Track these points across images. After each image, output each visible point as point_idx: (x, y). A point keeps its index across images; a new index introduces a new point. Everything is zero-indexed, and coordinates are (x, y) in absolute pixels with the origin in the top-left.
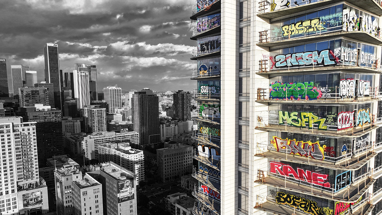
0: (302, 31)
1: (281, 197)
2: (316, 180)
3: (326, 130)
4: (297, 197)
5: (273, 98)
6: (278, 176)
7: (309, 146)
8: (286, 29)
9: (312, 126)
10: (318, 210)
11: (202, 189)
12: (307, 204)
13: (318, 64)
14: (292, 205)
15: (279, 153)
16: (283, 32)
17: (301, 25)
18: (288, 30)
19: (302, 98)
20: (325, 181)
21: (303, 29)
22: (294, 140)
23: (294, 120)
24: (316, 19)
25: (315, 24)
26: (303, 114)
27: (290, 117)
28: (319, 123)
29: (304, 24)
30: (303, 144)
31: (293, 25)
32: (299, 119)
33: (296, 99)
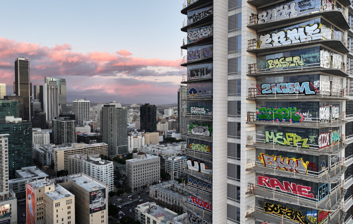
0: (286, 65)
1: (269, 206)
2: (301, 191)
3: (309, 148)
4: (283, 207)
5: (260, 120)
6: (266, 188)
7: (294, 162)
8: (270, 63)
9: (296, 144)
10: (303, 218)
11: (191, 200)
12: (293, 213)
13: (300, 93)
14: (279, 213)
15: (266, 168)
16: (268, 65)
17: (284, 60)
18: (273, 63)
19: (286, 121)
20: (309, 192)
21: (286, 64)
22: (280, 157)
23: (279, 139)
24: (297, 56)
25: (296, 61)
26: (287, 134)
27: (275, 136)
28: (302, 142)
29: (287, 59)
30: (288, 160)
31: (277, 60)
32: (284, 139)
33: (281, 121)
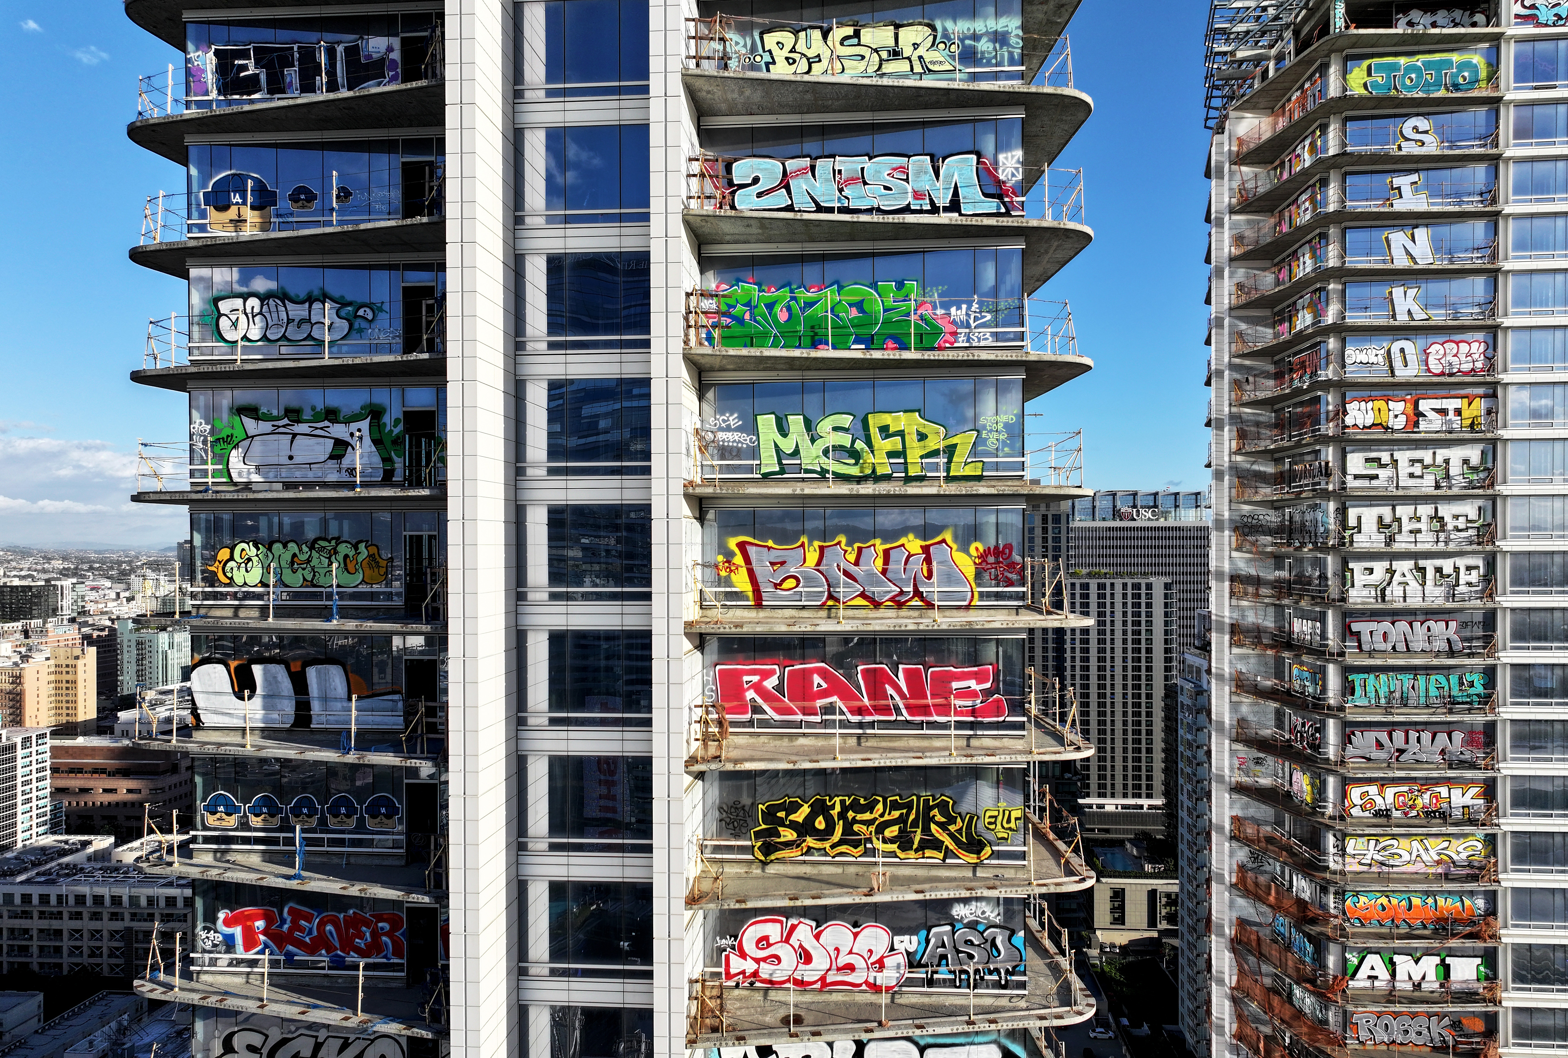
0: (862, 66)
1: (781, 822)
3: (979, 478)
4: (862, 801)
6: (764, 724)
7: (910, 556)
8: (780, 44)
9: (918, 465)
10: (960, 830)
12: (912, 817)
14: (839, 842)
16: (767, 58)
17: (855, 41)
18: (793, 50)
20: (987, 693)
22: (839, 543)
24: (920, 24)
25: (916, 46)
27: (814, 437)
28: (950, 450)
29: (867, 35)
30: (881, 554)
31: (817, 34)
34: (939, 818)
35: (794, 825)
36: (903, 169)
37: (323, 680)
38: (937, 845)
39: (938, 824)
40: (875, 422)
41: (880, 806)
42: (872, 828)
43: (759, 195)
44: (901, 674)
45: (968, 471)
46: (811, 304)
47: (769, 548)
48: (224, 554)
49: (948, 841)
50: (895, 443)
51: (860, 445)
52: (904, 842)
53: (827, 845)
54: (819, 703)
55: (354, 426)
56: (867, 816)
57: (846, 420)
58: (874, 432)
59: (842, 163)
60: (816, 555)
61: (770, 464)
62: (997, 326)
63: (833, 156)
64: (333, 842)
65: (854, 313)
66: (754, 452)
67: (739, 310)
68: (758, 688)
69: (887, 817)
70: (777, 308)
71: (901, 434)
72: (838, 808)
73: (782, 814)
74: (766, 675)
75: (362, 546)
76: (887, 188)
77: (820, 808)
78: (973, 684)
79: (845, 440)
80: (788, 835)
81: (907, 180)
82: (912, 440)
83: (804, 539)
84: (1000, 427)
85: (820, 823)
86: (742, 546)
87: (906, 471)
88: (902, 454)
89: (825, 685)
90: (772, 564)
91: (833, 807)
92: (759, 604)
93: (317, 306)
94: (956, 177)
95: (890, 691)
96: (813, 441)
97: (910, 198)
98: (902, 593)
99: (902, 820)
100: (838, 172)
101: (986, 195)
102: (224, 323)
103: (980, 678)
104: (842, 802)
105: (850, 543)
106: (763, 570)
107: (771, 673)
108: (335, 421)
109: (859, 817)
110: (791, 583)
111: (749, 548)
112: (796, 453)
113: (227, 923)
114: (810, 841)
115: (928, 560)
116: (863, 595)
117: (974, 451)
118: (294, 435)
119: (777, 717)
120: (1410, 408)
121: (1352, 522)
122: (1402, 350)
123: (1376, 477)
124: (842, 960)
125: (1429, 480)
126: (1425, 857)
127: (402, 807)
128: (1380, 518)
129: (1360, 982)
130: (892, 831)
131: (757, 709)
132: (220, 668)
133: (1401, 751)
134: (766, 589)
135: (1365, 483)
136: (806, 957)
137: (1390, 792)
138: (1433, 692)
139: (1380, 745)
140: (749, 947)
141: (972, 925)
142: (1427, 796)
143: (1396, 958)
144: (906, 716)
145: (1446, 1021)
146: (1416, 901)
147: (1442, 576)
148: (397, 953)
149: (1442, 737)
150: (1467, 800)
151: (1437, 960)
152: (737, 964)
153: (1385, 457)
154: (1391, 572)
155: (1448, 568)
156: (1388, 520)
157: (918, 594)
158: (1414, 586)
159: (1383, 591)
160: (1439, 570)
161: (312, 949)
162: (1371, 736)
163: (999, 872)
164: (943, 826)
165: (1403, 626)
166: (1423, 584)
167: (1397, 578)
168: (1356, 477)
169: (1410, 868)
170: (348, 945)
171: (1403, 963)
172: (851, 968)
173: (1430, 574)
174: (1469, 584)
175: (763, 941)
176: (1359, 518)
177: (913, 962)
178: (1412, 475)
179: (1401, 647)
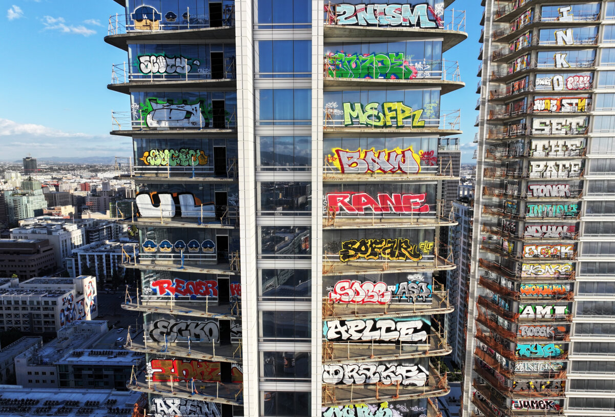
4: (378, 240)
7: (397, 155)
10: (411, 251)
11: (154, 290)
12: (395, 246)
14: (370, 255)
20: (423, 204)
23: (371, 117)
28: (413, 117)
30: (387, 154)
34: (404, 246)
35: (354, 249)
36: (400, 10)
37: (185, 200)
38: (403, 255)
39: (404, 248)
40: (386, 106)
41: (384, 242)
42: (381, 250)
43: (346, 19)
44: (393, 197)
45: (419, 124)
46: (364, 61)
47: (347, 152)
48: (146, 154)
49: (407, 254)
50: (393, 114)
51: (381, 115)
52: (392, 254)
53: (366, 256)
54: (364, 207)
55: (194, 106)
56: (380, 246)
57: (376, 105)
58: (386, 110)
59: (377, 7)
60: (364, 155)
61: (348, 121)
62: (432, 70)
63: (374, 4)
64: (190, 257)
65: (380, 65)
66: (342, 117)
67: (338, 63)
68: (342, 202)
69: (386, 246)
70: (352, 63)
71: (396, 110)
72: (369, 243)
73: (350, 246)
74: (345, 197)
75: (198, 151)
76: (393, 17)
77: (363, 243)
78: (418, 200)
79: (375, 112)
80: (352, 252)
81: (401, 14)
82: (399, 112)
83: (360, 149)
84: (431, 108)
85: (363, 248)
86: (337, 151)
87: (397, 124)
88: (396, 118)
89: (366, 201)
90: (348, 158)
91: (368, 243)
92: (343, 172)
93: (178, 60)
94: (419, 13)
95: (389, 202)
96: (364, 113)
97: (402, 21)
98: (394, 168)
99: (391, 247)
100: (375, 10)
101: (430, 20)
102: (142, 66)
103: (420, 198)
104: (371, 241)
105: (376, 151)
106: (345, 160)
107: (347, 196)
108: (186, 104)
109: (377, 246)
110: (354, 165)
111: (340, 152)
112: (357, 117)
113: (154, 285)
114: (360, 255)
115: (404, 156)
116: (380, 169)
117: (422, 117)
118: (171, 109)
119: (349, 212)
120: (559, 102)
121: (533, 147)
122: (558, 80)
123: (543, 130)
124: (370, 294)
125: (563, 131)
126: (550, 271)
127: (215, 244)
128: (544, 146)
129: (524, 316)
130: (388, 251)
131: (342, 209)
132: (147, 196)
133: (545, 233)
134: (346, 166)
135: (539, 132)
136: (357, 293)
137: (539, 248)
138: (558, 211)
139: (537, 231)
140: (338, 290)
141: (414, 282)
142: (552, 250)
143: (537, 307)
144: (394, 211)
145: (552, 328)
146: (546, 287)
147: (565, 168)
148: (215, 294)
149: (560, 228)
150: (567, 251)
151: (551, 307)
152: (333, 296)
153: (548, 123)
154: (546, 166)
155: (568, 165)
156: (547, 146)
157: (400, 168)
158: (554, 172)
159: (543, 174)
160: (564, 166)
161: (184, 293)
162: (534, 228)
163: (424, 264)
164: (405, 249)
165: (549, 187)
166: (558, 171)
167: (548, 169)
168: (536, 130)
169: (544, 276)
170: (197, 292)
171: (539, 308)
172: (372, 296)
173: (561, 167)
174: (575, 171)
175: (343, 288)
176: (536, 146)
177: (393, 294)
178: (557, 129)
179: (548, 195)
